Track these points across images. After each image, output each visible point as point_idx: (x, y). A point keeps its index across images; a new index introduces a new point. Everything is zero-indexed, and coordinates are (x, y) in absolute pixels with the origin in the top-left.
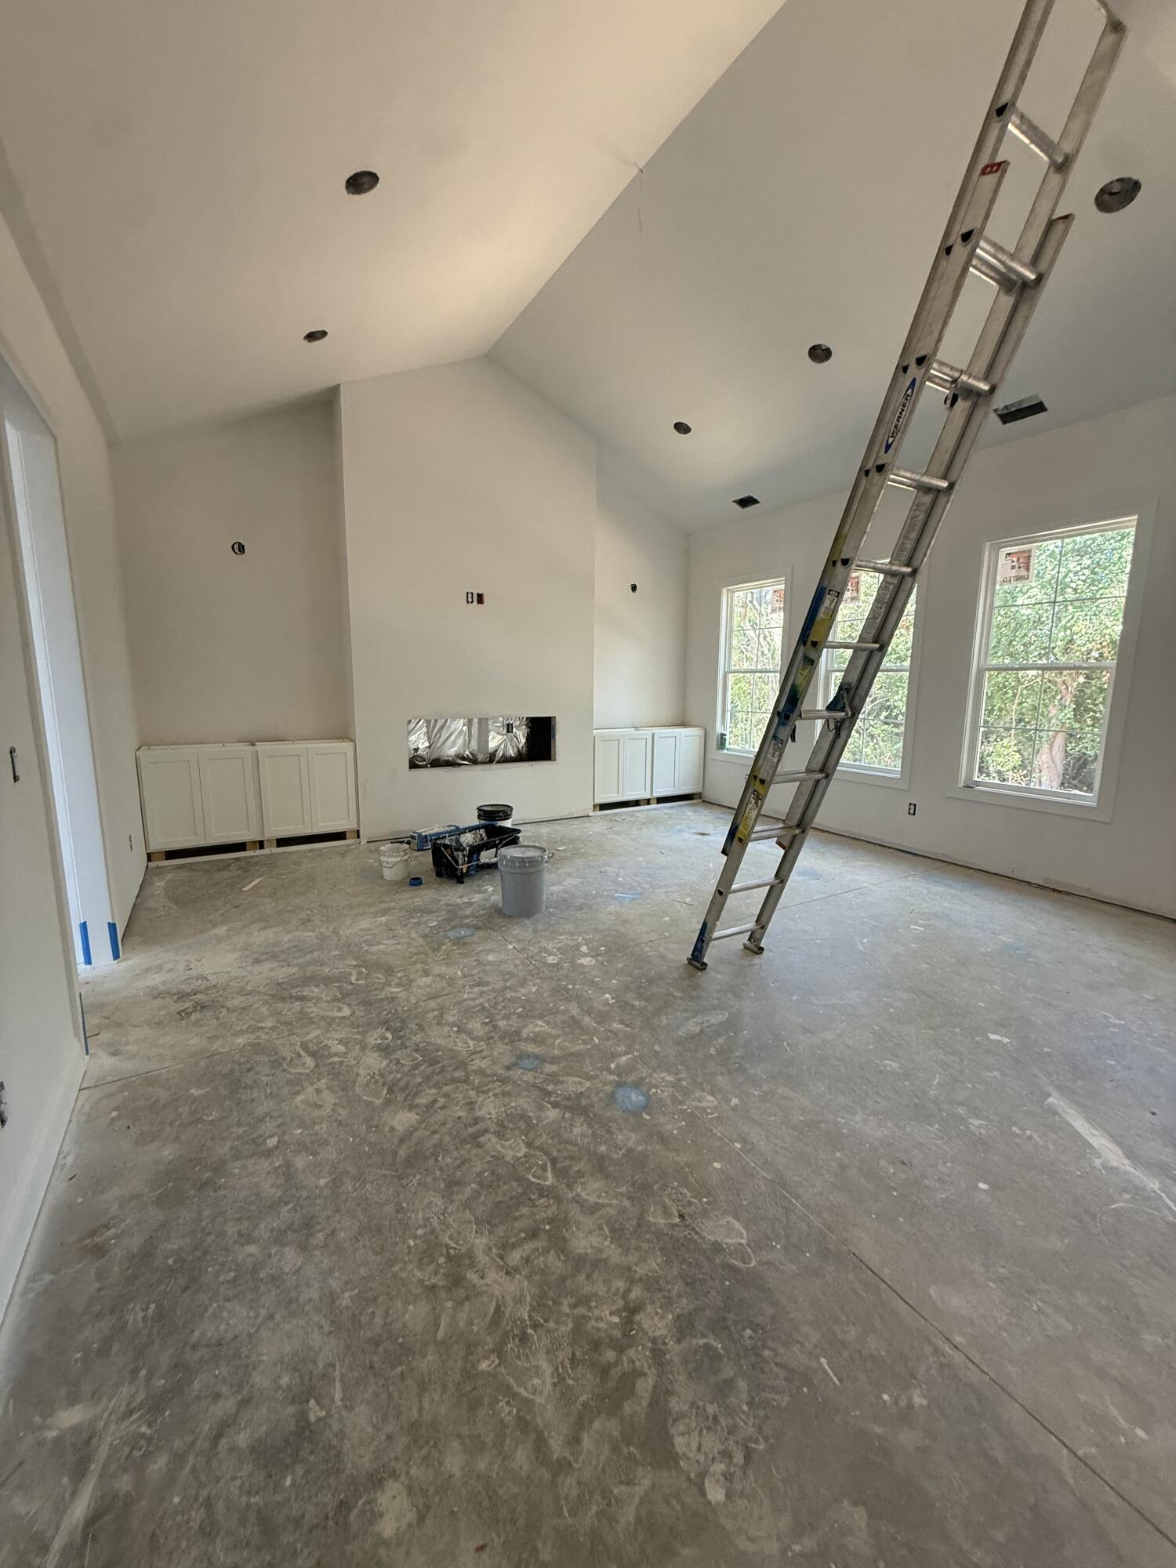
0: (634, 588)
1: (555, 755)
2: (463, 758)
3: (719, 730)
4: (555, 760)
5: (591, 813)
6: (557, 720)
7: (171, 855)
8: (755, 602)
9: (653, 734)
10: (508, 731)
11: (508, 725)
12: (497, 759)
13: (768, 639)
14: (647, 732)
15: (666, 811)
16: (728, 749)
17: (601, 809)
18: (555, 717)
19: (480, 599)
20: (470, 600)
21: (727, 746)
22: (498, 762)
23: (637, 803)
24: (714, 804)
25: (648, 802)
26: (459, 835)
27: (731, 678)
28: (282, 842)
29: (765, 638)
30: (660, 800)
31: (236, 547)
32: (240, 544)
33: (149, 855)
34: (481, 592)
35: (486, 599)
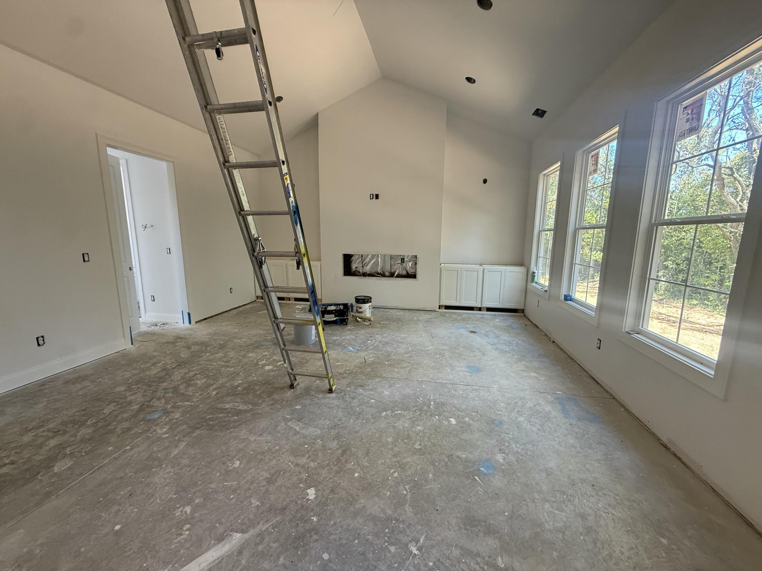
0: (485, 181)
1: (417, 276)
2: (378, 273)
3: (533, 270)
4: (417, 279)
5: (437, 310)
9: (484, 269)
10: (402, 262)
11: (402, 259)
12: (396, 275)
14: (480, 267)
15: (486, 316)
16: (536, 283)
17: (443, 309)
18: (418, 256)
19: (377, 197)
20: (372, 198)
21: (536, 281)
22: (396, 277)
23: (471, 309)
24: (529, 319)
25: (480, 309)
28: (297, 300)
30: (489, 309)
33: (257, 297)
34: (377, 193)
35: (380, 196)
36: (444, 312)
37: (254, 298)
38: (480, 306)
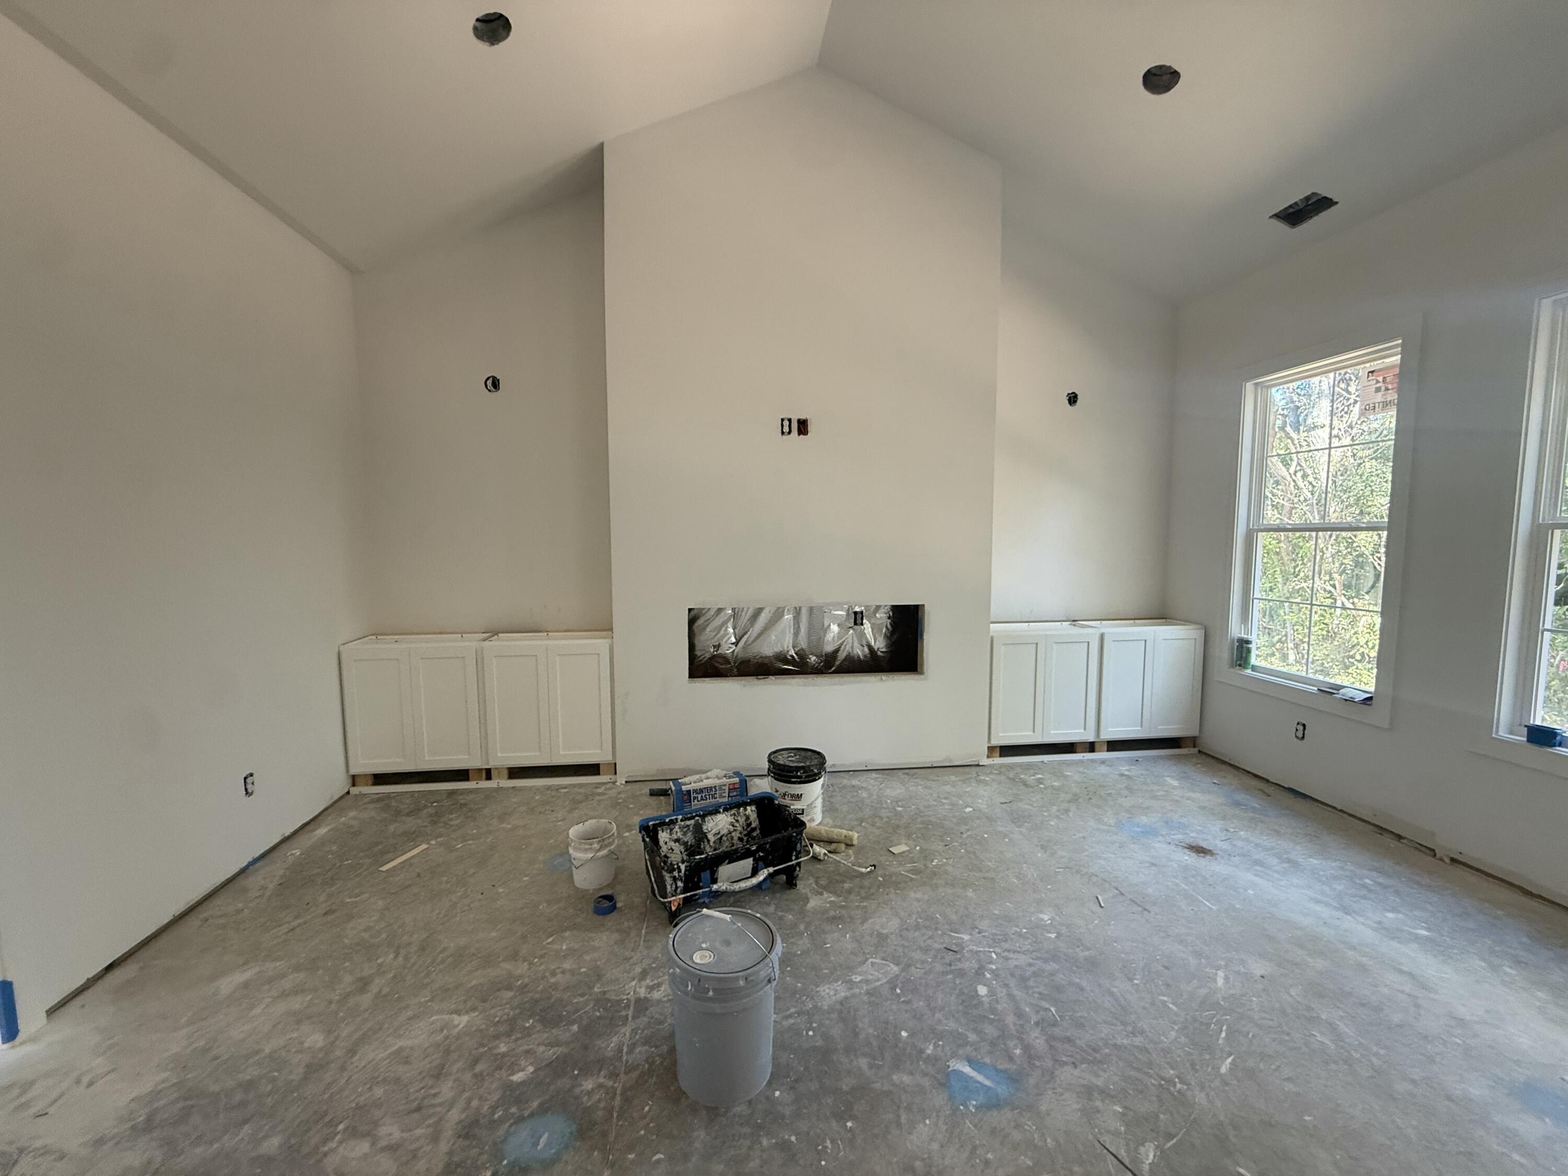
0: (1073, 399)
1: (922, 665)
2: (785, 660)
3: (1236, 630)
4: (922, 673)
5: (985, 761)
6: (926, 608)
7: (380, 779)
8: (1288, 429)
9: (1102, 637)
10: (855, 623)
11: (856, 613)
12: (837, 665)
13: (1311, 479)
14: (1092, 631)
15: (1124, 769)
16: (1254, 668)
17: (1002, 755)
18: (923, 606)
19: (803, 427)
20: (786, 429)
21: (1253, 661)
23: (1069, 748)
25: (1091, 747)
26: (703, 817)
27: (1263, 539)
28: (516, 773)
29: (1305, 476)
30: (1114, 745)
31: (489, 383)
32: (494, 378)
33: (354, 780)
34: (803, 417)
35: (811, 428)
36: (1002, 766)
37: (340, 785)
38: (1092, 740)
